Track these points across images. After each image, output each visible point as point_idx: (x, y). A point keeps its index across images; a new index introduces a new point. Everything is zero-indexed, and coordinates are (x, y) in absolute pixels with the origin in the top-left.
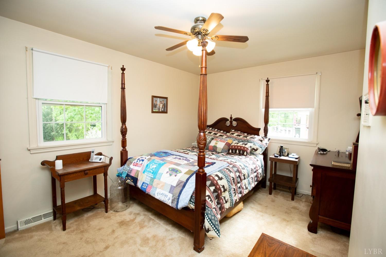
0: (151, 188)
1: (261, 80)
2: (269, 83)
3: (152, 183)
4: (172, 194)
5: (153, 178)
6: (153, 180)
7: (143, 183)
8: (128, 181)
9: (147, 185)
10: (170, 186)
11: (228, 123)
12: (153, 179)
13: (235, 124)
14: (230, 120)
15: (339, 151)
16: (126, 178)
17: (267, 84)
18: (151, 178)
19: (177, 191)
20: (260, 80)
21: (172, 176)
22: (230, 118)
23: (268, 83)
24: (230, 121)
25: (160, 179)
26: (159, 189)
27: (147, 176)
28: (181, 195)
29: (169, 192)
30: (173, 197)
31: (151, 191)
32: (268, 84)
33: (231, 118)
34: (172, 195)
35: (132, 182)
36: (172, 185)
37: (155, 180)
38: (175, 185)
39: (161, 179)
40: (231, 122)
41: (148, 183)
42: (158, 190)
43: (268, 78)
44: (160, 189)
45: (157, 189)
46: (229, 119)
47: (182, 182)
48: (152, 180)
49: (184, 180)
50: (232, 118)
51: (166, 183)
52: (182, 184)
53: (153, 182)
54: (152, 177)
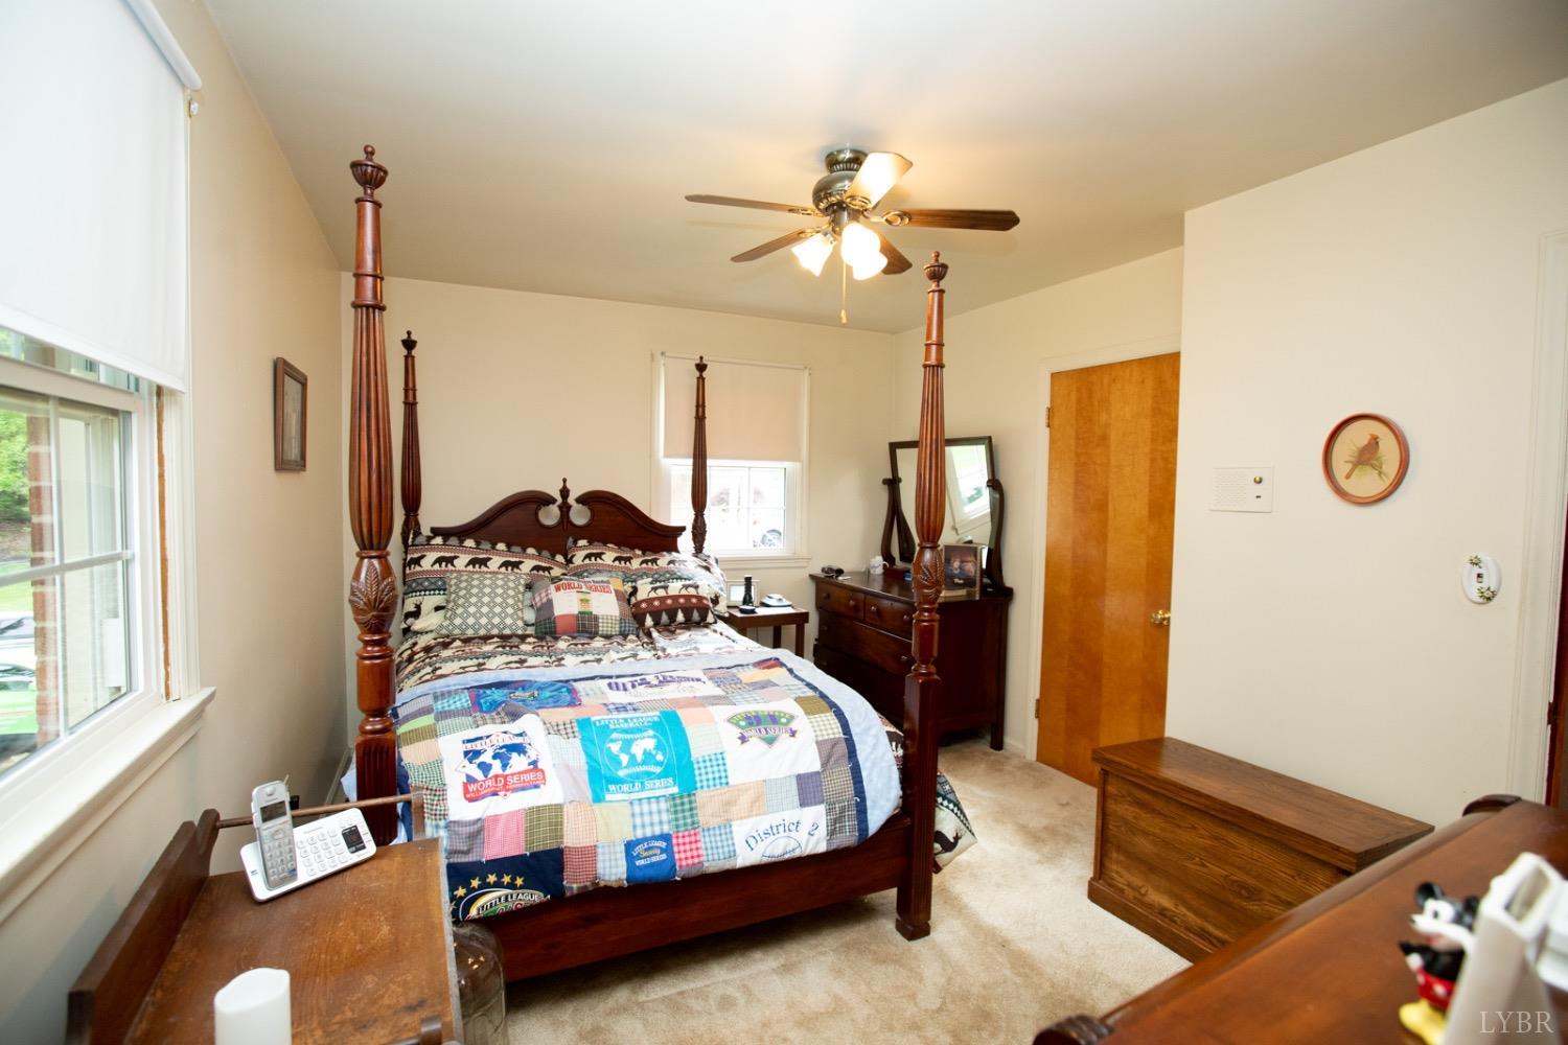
0: (696, 842)
1: (658, 355)
2: (705, 374)
3: (692, 816)
4: (823, 802)
5: (681, 797)
6: (690, 802)
7: (630, 846)
8: (491, 900)
9: (663, 845)
10: (794, 781)
11: (550, 516)
12: (686, 800)
13: (580, 516)
14: (560, 500)
15: (869, 572)
16: (461, 892)
17: (698, 378)
18: (673, 797)
19: (841, 778)
20: (652, 355)
21: (776, 745)
22: (561, 491)
23: (701, 375)
24: (560, 507)
25: (724, 781)
26: (744, 821)
27: (631, 803)
28: (864, 783)
29: (803, 804)
30: (829, 812)
31: (701, 852)
32: (703, 379)
33: (565, 492)
34: (821, 809)
35: (521, 887)
36: (802, 772)
37: (701, 796)
38: (816, 766)
39: (729, 780)
40: (565, 508)
41: (666, 829)
42: (741, 830)
43: (701, 358)
44: (749, 816)
45: (733, 828)
46: (557, 495)
47: (835, 743)
48: (684, 803)
49: (834, 734)
50: (568, 491)
51: (765, 781)
52: (842, 748)
53: (691, 809)
54: (675, 790)
